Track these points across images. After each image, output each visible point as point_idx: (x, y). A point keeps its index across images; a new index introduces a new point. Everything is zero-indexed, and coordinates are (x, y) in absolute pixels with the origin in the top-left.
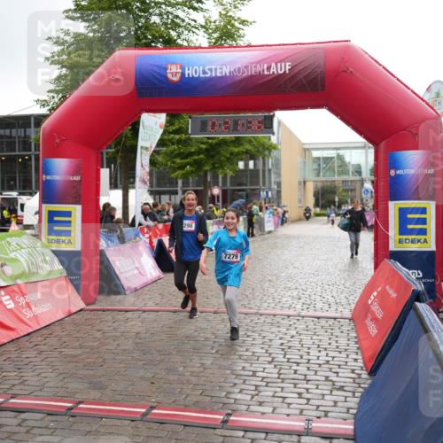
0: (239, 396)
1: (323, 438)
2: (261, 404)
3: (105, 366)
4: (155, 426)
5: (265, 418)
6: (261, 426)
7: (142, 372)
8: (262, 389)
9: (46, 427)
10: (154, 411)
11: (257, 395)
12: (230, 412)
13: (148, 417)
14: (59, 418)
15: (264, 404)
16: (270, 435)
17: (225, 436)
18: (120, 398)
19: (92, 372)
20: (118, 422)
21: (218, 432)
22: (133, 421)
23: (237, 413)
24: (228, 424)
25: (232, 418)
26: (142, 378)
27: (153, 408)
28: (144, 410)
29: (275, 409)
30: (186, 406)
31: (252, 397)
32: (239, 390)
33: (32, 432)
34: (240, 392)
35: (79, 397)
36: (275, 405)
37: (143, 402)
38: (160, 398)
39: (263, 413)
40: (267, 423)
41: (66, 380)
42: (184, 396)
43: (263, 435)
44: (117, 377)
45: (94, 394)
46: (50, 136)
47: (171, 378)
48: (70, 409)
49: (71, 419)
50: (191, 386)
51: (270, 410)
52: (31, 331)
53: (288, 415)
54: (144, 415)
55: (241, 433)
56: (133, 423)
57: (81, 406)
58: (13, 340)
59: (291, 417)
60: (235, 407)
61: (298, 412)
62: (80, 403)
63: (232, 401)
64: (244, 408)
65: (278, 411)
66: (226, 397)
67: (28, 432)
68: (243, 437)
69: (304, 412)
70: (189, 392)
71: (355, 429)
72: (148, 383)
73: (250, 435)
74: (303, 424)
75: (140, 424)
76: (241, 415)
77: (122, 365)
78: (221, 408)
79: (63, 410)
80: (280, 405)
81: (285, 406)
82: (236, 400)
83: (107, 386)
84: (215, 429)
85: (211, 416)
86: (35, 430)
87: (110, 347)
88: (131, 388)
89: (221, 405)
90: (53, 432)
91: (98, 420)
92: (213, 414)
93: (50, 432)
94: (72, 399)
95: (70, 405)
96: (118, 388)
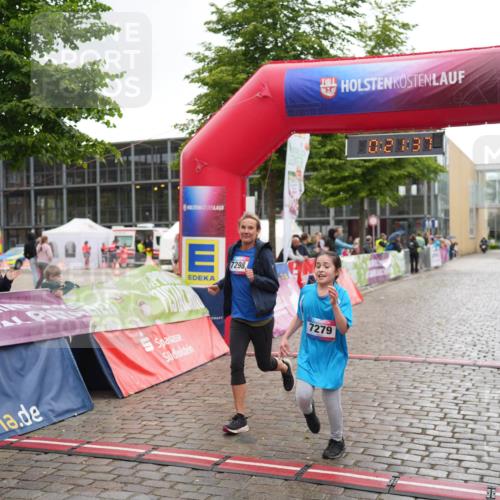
0: (407, 457)
2: (433, 467)
4: (313, 487)
5: (439, 484)
7: (294, 426)
8: (432, 449)
9: (191, 483)
10: (310, 470)
11: (427, 456)
12: (397, 474)
13: (304, 476)
14: (205, 474)
15: (437, 467)
18: (271, 454)
20: (269, 481)
21: (384, 497)
22: (286, 480)
23: (405, 476)
24: (396, 488)
25: (399, 482)
26: (296, 432)
27: (309, 466)
28: (299, 469)
29: (449, 473)
30: (346, 466)
31: (422, 459)
32: (406, 450)
33: (176, 487)
34: (408, 452)
35: (225, 451)
36: (450, 469)
37: (297, 460)
38: (316, 456)
39: (436, 478)
40: (441, 489)
41: (211, 432)
44: (266, 430)
45: (242, 449)
46: (191, 162)
48: (217, 464)
49: (218, 475)
50: (351, 443)
51: (445, 474)
52: (171, 376)
53: (466, 481)
54: (298, 474)
56: (286, 483)
57: (228, 461)
58: (152, 386)
59: (468, 484)
60: (402, 469)
61: (477, 478)
62: (228, 457)
63: (399, 462)
64: (414, 470)
65: (453, 475)
66: (391, 457)
67: (171, 487)
69: (485, 479)
70: (348, 450)
72: (301, 439)
74: (485, 493)
75: (294, 484)
76: (410, 479)
77: (273, 417)
78: (387, 470)
79: (209, 465)
80: (455, 469)
81: (463, 470)
82: (403, 461)
83: (256, 440)
84: (380, 493)
85: (375, 479)
86: (180, 486)
87: (259, 397)
88: (283, 443)
89: (386, 466)
90: (199, 489)
91: (248, 477)
92: (377, 476)
93: (195, 488)
94: (217, 452)
95: (217, 460)
96: (269, 443)
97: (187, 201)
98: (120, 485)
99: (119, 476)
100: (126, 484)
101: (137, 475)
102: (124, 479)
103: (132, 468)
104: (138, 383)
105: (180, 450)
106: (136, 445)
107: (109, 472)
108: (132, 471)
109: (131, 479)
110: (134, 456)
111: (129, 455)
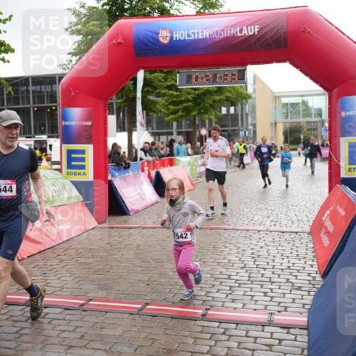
0: (216, 295)
1: (282, 327)
2: (233, 301)
3: (111, 272)
4: (149, 318)
5: (236, 312)
6: (233, 318)
7: (139, 277)
8: (234, 289)
9: (64, 319)
10: (148, 307)
11: (230, 294)
12: (208, 307)
13: (143, 311)
14: (74, 312)
15: (236, 301)
16: (239, 326)
17: (204, 326)
18: (122, 296)
19: (101, 276)
20: (119, 316)
21: (198, 323)
22: (131, 314)
23: (215, 308)
24: (207, 317)
25: (210, 312)
26: (141, 281)
27: (147, 304)
28: (140, 306)
29: (244, 305)
30: (173, 303)
31: (227, 296)
32: (216, 290)
33: (53, 322)
34: (217, 292)
35: (90, 295)
36: (245, 302)
37: (140, 300)
38: (154, 296)
39: (235, 308)
40: (237, 316)
41: (80, 283)
42: (172, 295)
43: (234, 326)
44: (120, 280)
45: (102, 294)
47: (163, 280)
48: (82, 305)
49: (83, 313)
50: (178, 287)
51: (241, 306)
52: (55, 244)
53: (255, 310)
54: (140, 310)
55: (217, 324)
56: (131, 316)
57: (91, 303)
58: (41, 252)
59: (257, 312)
60: (212, 303)
61: (263, 307)
62: (91, 300)
63: (211, 299)
64: (220, 304)
65: (247, 306)
66: (206, 295)
67: (49, 323)
68: (218, 327)
69: (268, 308)
70: (176, 291)
71: (308, 321)
72: (144, 285)
73: (223, 325)
74: (267, 317)
75: (137, 317)
76: (218, 310)
77: (125, 271)
78: (202, 304)
79: (77, 306)
80: (249, 302)
81: (253, 302)
82: (214, 297)
83: (112, 287)
84: (196, 320)
85: (193, 311)
86: (55, 322)
87: (115, 257)
88: (131, 289)
89: (201, 302)
90: (68, 323)
91: (104, 313)
92: (194, 309)
93: (66, 323)
94: (84, 297)
95: (83, 302)
96: (121, 289)
97: (65, 118)
98: (11, 323)
99: (12, 316)
100: (16, 321)
101: (25, 315)
102: (15, 319)
103: (22, 310)
104: (29, 250)
105: (57, 296)
106: (25, 295)
107: (4, 314)
108: (21, 313)
109: (20, 318)
110: (23, 301)
111: (19, 301)
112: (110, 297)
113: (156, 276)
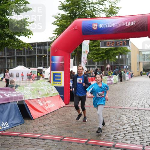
0: (118, 137)
2: (126, 140)
3: (73, 125)
4: (90, 146)
5: (128, 145)
7: (85, 128)
8: (126, 135)
9: (54, 145)
10: (90, 141)
11: (125, 137)
12: (115, 142)
13: (88, 143)
14: (58, 142)
15: (128, 140)
18: (78, 136)
19: (68, 127)
20: (77, 144)
23: (118, 143)
24: (115, 146)
25: (116, 144)
26: (85, 130)
27: (89, 140)
28: (86, 141)
29: (131, 142)
30: (100, 140)
31: (123, 137)
32: (118, 135)
33: (49, 146)
34: (119, 135)
35: (64, 135)
36: (131, 140)
37: (86, 138)
38: (91, 137)
39: (127, 143)
40: (129, 147)
41: (60, 130)
44: (77, 129)
45: (69, 135)
46: (54, 49)
48: (62, 139)
49: (62, 143)
51: (130, 142)
52: (48, 113)
53: (136, 144)
54: (86, 142)
56: (83, 145)
57: (65, 138)
58: (42, 116)
59: (137, 145)
60: (117, 141)
61: (140, 143)
62: (65, 137)
63: (116, 139)
64: (121, 141)
65: (132, 142)
66: (114, 137)
67: (48, 147)
69: (142, 144)
72: (87, 132)
74: (142, 148)
75: (85, 146)
76: (120, 144)
78: (113, 141)
79: (59, 140)
80: (133, 141)
81: (135, 141)
82: (117, 138)
83: (73, 132)
84: (111, 148)
85: (109, 144)
87: (74, 119)
88: (81, 133)
89: (112, 140)
90: (56, 147)
91: (71, 143)
92: (110, 143)
93: (55, 147)
94: (62, 136)
95: (62, 138)
96: (77, 133)
97: (53, 60)
98: (32, 146)
99: (32, 143)
101: (38, 143)
102: (33, 144)
103: (36, 141)
104: (38, 115)
105: (50, 135)
106: (37, 134)
107: (29, 142)
108: (36, 142)
109: (36, 144)
110: (37, 137)
111: (35, 137)
112: (73, 136)
113: (92, 128)
